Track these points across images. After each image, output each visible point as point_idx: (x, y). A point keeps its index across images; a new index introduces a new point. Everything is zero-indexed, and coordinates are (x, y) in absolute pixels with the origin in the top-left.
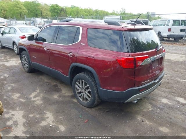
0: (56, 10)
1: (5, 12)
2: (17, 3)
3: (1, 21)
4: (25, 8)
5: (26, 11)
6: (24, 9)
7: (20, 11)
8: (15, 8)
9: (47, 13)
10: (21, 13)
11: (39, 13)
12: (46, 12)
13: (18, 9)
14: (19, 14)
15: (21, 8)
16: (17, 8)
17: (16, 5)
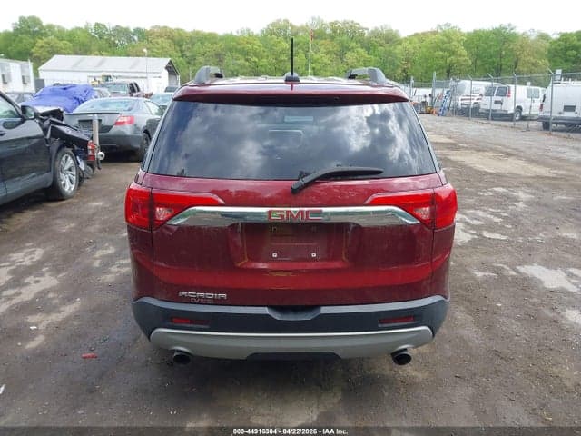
0: (575, 52)
1: (409, 65)
2: (445, 39)
4: (464, 52)
5: (465, 61)
6: (460, 56)
7: (448, 61)
8: (437, 53)
9: (533, 64)
10: (450, 67)
11: (509, 64)
12: (533, 60)
13: (447, 54)
14: (445, 70)
15: (453, 53)
16: (441, 53)
17: (443, 43)
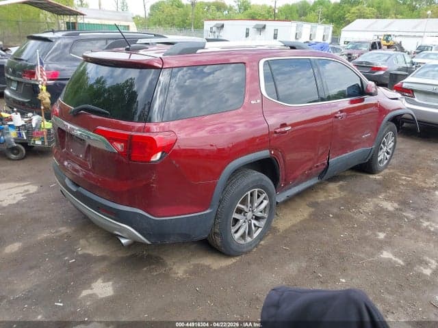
3: (433, 101)
